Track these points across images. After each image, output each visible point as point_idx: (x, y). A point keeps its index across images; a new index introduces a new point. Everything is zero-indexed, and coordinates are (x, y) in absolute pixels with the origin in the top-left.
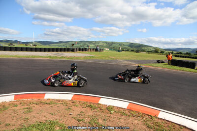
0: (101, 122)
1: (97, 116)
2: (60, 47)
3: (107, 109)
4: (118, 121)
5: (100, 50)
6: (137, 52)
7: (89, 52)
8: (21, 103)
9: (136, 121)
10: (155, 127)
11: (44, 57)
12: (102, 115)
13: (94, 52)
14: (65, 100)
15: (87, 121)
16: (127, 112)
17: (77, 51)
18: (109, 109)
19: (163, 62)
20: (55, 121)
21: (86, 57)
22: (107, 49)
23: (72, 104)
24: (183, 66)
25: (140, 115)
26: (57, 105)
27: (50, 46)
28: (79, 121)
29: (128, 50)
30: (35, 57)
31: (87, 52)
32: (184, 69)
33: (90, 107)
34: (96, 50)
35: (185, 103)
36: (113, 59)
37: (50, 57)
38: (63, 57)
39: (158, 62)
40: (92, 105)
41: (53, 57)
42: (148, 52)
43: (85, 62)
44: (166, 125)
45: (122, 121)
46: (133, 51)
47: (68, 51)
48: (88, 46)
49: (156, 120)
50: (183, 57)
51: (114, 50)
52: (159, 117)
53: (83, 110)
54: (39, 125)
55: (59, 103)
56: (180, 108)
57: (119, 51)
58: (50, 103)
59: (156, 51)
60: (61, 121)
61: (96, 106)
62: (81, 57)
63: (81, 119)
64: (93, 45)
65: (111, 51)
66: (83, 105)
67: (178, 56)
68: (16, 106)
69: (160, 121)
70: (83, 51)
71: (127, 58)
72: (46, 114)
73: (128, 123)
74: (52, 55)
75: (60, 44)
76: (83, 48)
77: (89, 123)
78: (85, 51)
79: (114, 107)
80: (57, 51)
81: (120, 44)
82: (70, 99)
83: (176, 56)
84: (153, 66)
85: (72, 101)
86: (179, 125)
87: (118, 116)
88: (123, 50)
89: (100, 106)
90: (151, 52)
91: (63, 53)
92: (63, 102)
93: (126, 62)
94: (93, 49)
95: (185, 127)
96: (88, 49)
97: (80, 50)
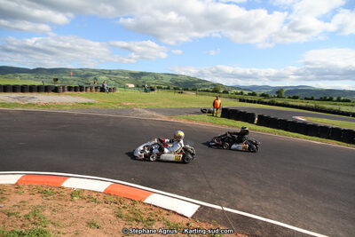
5: (110, 90)
7: (89, 93)
13: (99, 94)
17: (64, 91)
31: (84, 93)
34: (102, 90)
47: (38, 91)
70: (75, 91)
78: (81, 90)
81: (156, 77)
96: (87, 88)
97: (70, 89)
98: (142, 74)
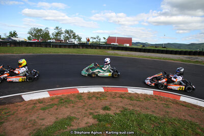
2: (193, 50)
8: (159, 99)
30: (166, 59)
37: (182, 60)
38: (197, 61)
41: (185, 61)
55: (196, 108)
58: (185, 105)
68: (156, 100)
80: (190, 55)
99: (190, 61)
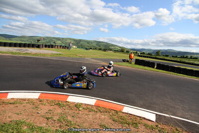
0: (69, 118)
1: (65, 113)
2: (23, 43)
3: (76, 106)
4: (86, 116)
6: (105, 50)
7: (56, 49)
9: (103, 116)
10: (120, 120)
11: (5, 53)
12: (70, 112)
14: (32, 99)
15: (56, 118)
16: (94, 108)
17: (43, 47)
18: (77, 106)
19: (128, 61)
20: (22, 121)
21: (52, 54)
22: (74, 47)
23: (39, 102)
24: (145, 66)
25: (106, 111)
26: (23, 105)
27: (11, 40)
28: (48, 119)
29: (96, 49)
31: (54, 49)
32: (146, 68)
33: (59, 105)
34: (64, 47)
35: (146, 98)
36: (81, 57)
37: (12, 53)
38: (27, 53)
39: (124, 61)
40: (60, 103)
41: (16, 53)
42: (115, 51)
43: (52, 60)
44: (129, 118)
45: (90, 116)
46: (100, 49)
47: (33, 47)
48: (54, 43)
49: (121, 114)
50: (145, 57)
51: (82, 47)
52: (123, 111)
53: (51, 108)
54: (3, 126)
55: (25, 102)
56: (141, 103)
57: (87, 49)
58: (14, 102)
59: (122, 50)
60: (29, 120)
61: (65, 104)
62: (47, 54)
63: (49, 117)
64: (60, 42)
65: (78, 49)
66: (51, 103)
67: (141, 56)
69: (124, 115)
70: (49, 47)
71: (95, 56)
72: (10, 114)
73: (96, 119)
74: (14, 51)
75: (23, 39)
76: (49, 44)
77: (58, 120)
78: (52, 47)
79: (82, 104)
80: (20, 47)
81: (88, 42)
82: (37, 98)
83: (140, 56)
84: (119, 65)
85: (40, 100)
86: (140, 117)
87: (86, 112)
88: (91, 49)
89: (68, 104)
90: (118, 51)
91: (27, 48)
92: (29, 101)
93: (93, 60)
94: (60, 46)
95: (145, 118)
96: (55, 46)
97: (46, 46)
98: (80, 41)
99: (19, 53)
